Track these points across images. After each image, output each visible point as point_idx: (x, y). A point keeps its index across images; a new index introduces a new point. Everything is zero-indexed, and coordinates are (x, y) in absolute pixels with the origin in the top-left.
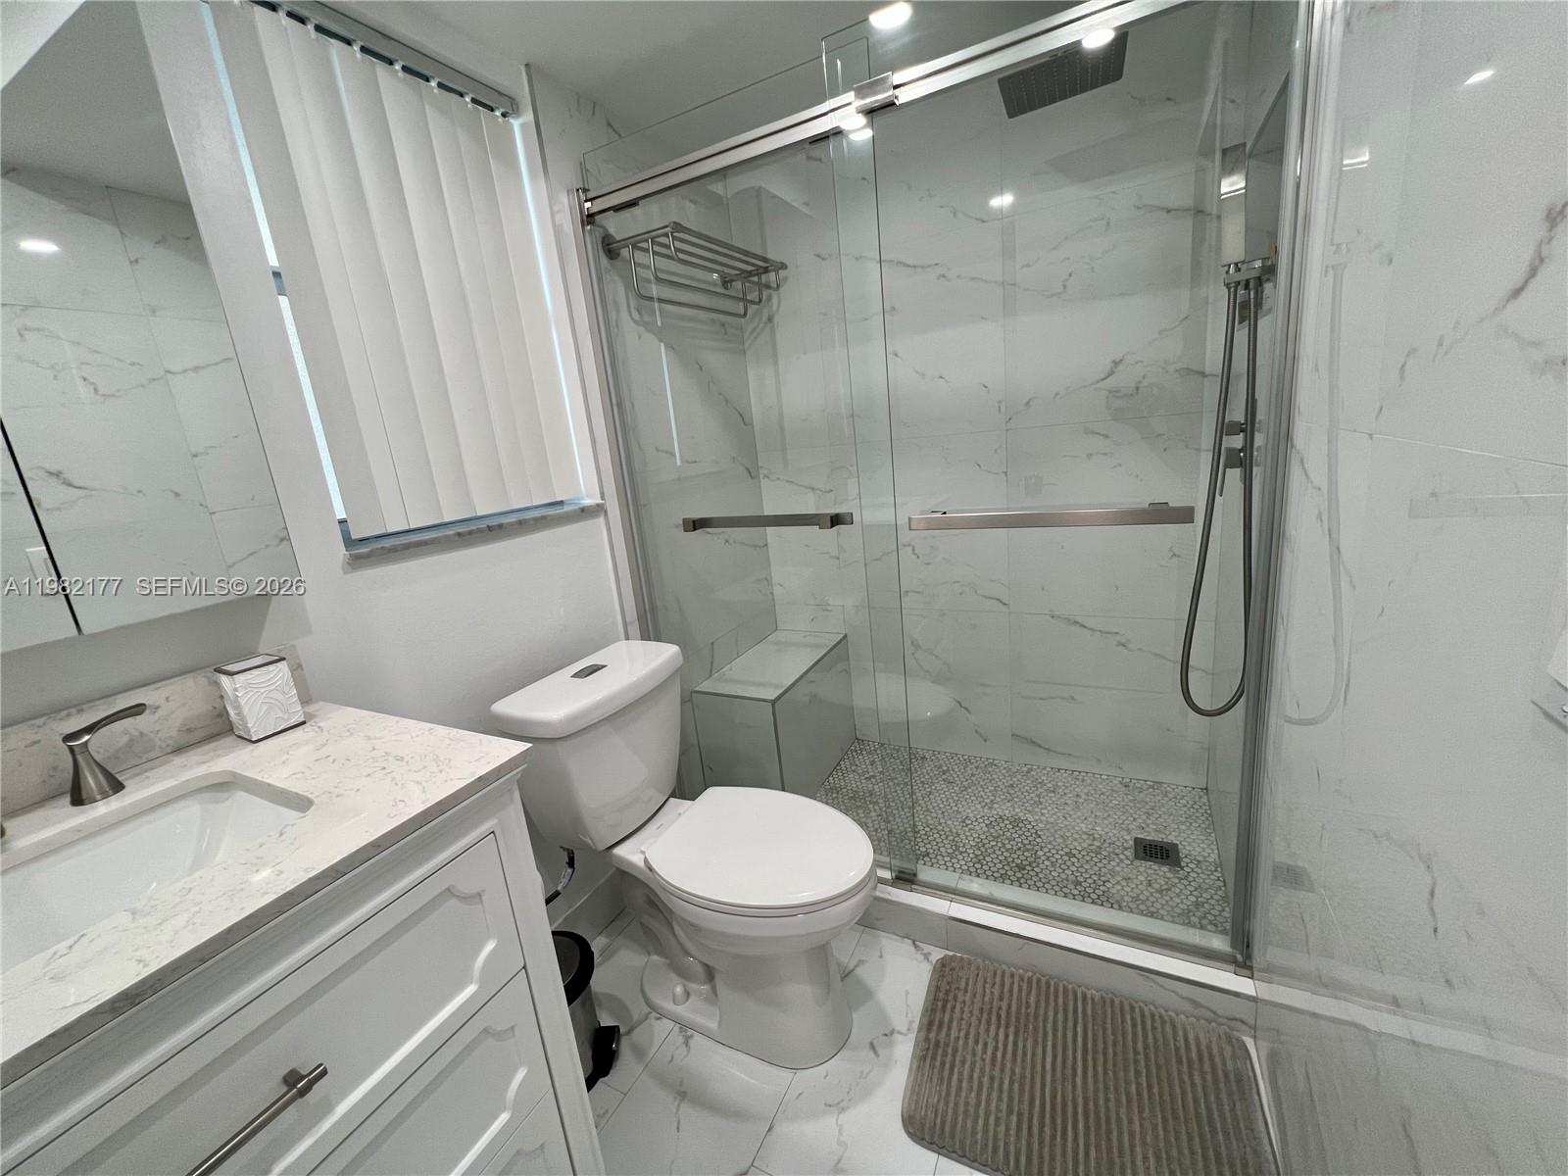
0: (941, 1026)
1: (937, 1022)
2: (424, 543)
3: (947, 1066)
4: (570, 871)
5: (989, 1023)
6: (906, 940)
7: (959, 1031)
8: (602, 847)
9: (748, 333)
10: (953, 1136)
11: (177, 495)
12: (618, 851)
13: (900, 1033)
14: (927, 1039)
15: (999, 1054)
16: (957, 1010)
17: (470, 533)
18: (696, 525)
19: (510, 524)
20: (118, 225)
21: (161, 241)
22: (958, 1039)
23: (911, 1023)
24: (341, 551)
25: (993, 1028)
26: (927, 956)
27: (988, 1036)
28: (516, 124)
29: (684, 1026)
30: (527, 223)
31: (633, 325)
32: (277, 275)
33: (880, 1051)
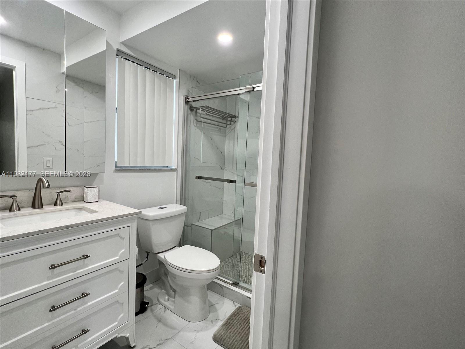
0: (232, 319)
1: (231, 319)
2: (132, 170)
3: (229, 328)
4: (146, 259)
5: (245, 322)
6: (232, 301)
7: (236, 321)
8: (155, 252)
9: (227, 131)
10: (223, 341)
11: (78, 151)
12: (159, 255)
13: (220, 320)
14: (227, 322)
15: (244, 328)
16: (238, 317)
17: (143, 169)
18: (198, 178)
19: (152, 169)
20: (84, 89)
21: (92, 93)
22: (235, 323)
23: (224, 319)
24: (114, 168)
25: (245, 323)
26: (235, 306)
27: (243, 324)
28: (175, 81)
29: (166, 308)
30: (172, 102)
31: (194, 126)
32: (116, 109)
33: (213, 323)
